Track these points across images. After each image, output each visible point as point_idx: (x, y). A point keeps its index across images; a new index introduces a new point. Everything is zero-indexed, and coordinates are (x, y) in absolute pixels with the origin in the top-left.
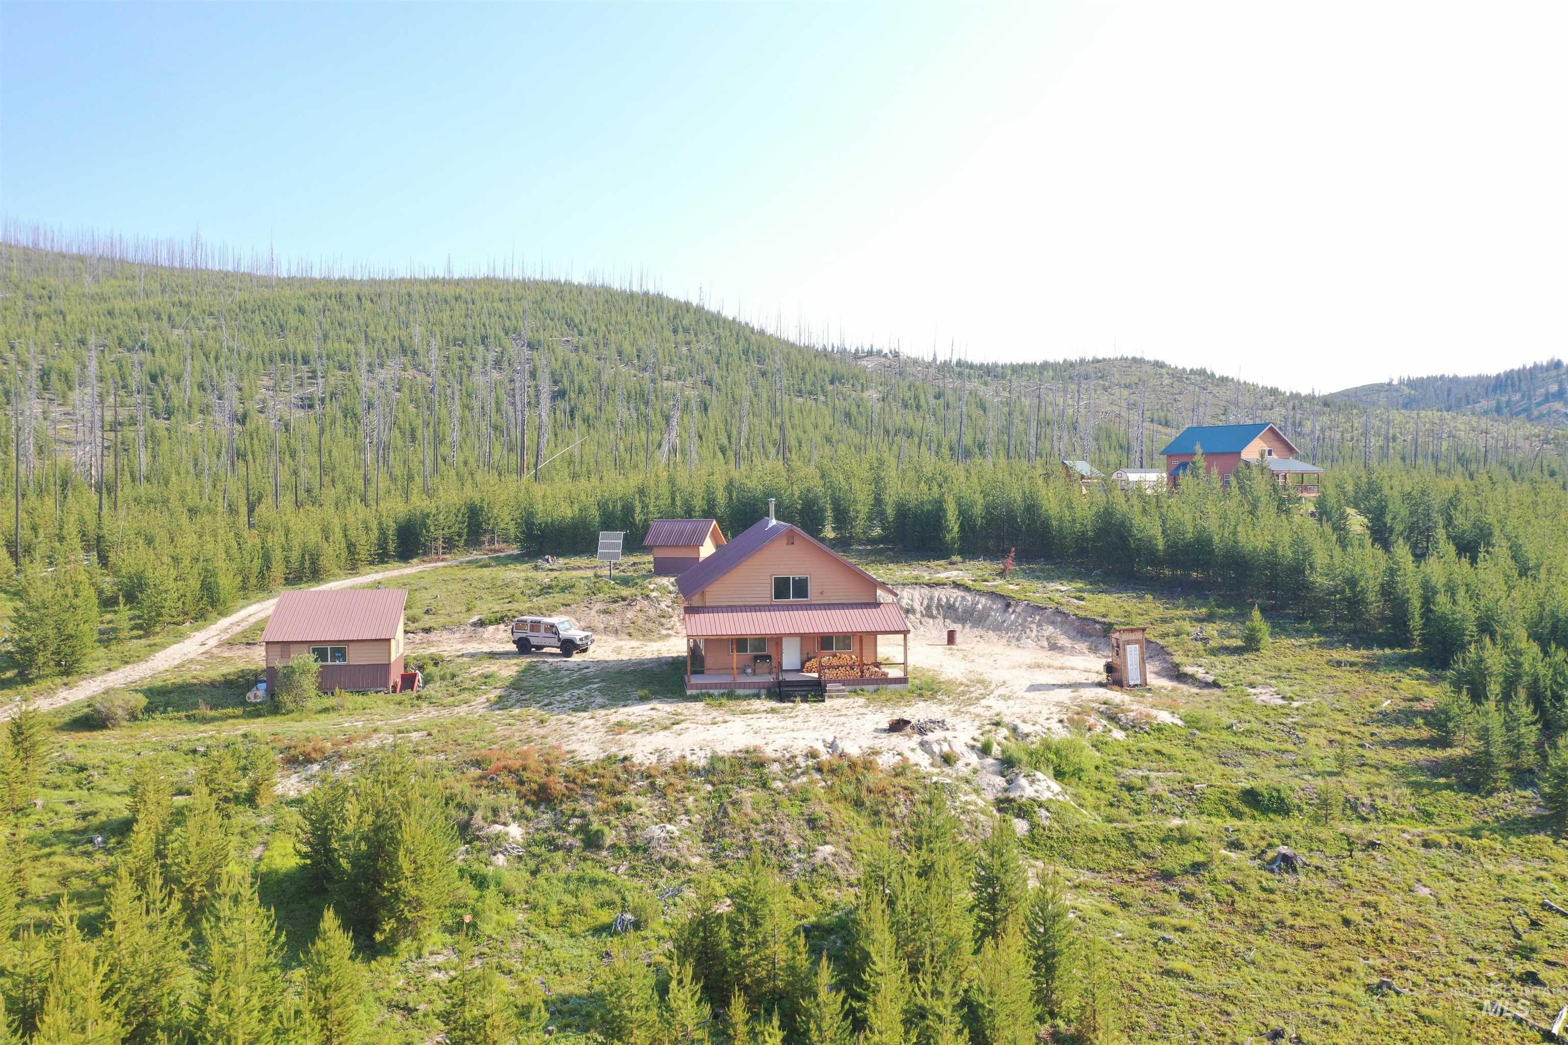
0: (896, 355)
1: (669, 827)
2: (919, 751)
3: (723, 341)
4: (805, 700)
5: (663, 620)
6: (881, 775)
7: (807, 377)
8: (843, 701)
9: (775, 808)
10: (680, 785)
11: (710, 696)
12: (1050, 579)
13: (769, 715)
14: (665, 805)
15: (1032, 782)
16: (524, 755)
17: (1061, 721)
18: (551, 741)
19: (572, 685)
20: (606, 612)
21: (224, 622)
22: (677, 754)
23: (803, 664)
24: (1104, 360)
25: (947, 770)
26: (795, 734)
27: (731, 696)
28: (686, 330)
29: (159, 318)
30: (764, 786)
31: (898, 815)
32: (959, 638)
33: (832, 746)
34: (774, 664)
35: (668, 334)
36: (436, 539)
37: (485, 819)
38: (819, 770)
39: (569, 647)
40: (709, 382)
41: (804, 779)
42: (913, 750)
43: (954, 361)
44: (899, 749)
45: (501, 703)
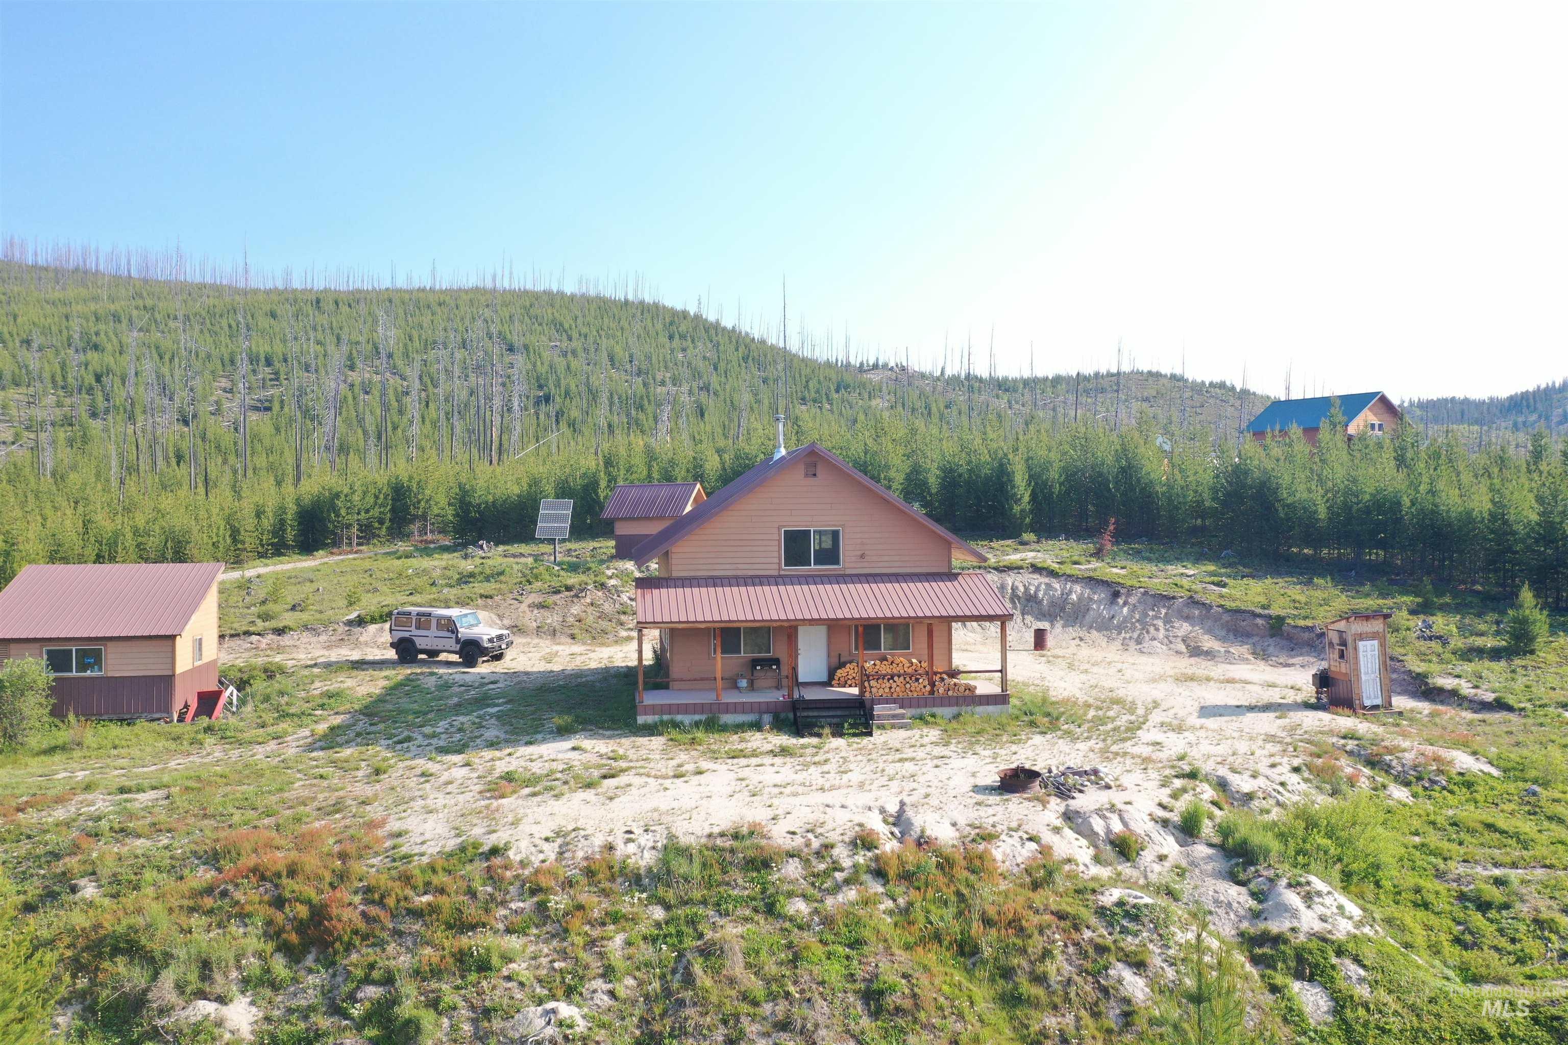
0: (902, 368)
1: (566, 1010)
2: (1068, 833)
3: (721, 348)
4: (838, 733)
5: (623, 617)
6: (1003, 886)
7: (811, 385)
8: (902, 734)
9: (795, 961)
10: (597, 907)
11: (676, 725)
12: (1168, 562)
13: (778, 760)
14: (564, 954)
15: (1308, 898)
16: (304, 842)
17: (1296, 770)
18: (374, 812)
19: (458, 709)
20: (542, 606)
22: (598, 841)
23: (831, 674)
24: (1119, 373)
25: (1126, 869)
26: (828, 798)
27: (712, 725)
28: (683, 337)
29: (118, 321)
30: (770, 910)
31: (1053, 978)
32: (1050, 641)
33: (899, 820)
34: (785, 670)
35: (663, 340)
36: (349, 526)
37: (180, 987)
38: (880, 874)
39: (471, 652)
40: (706, 388)
41: (851, 894)
42: (1057, 830)
43: (963, 376)
44: (1032, 829)
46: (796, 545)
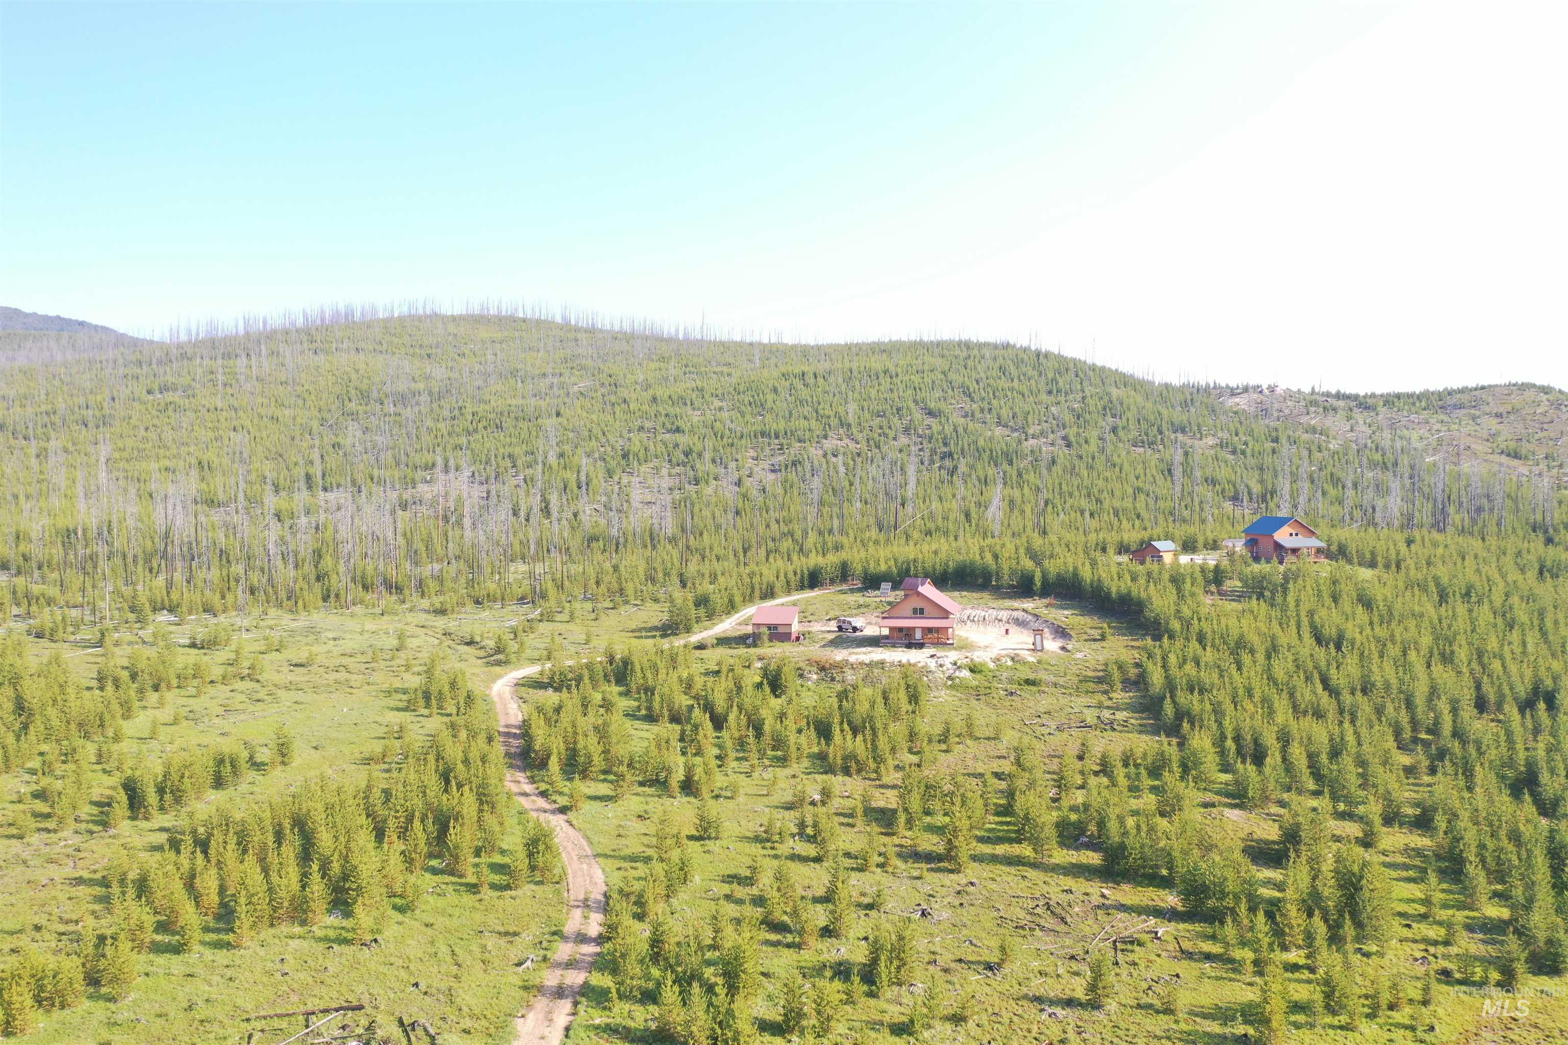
0: (1274, 389)
4: (913, 648)
6: (917, 668)
8: (928, 649)
10: (860, 667)
11: (887, 645)
13: (900, 652)
15: (962, 672)
16: (823, 659)
18: (832, 656)
19: (848, 642)
21: (737, 616)
22: (863, 660)
23: (920, 637)
25: (939, 668)
27: (891, 646)
29: (685, 404)
33: (910, 660)
34: (911, 637)
36: (826, 579)
37: (807, 673)
38: (900, 666)
39: (855, 629)
42: (932, 663)
44: (928, 662)
45: (824, 646)
46: (915, 611)
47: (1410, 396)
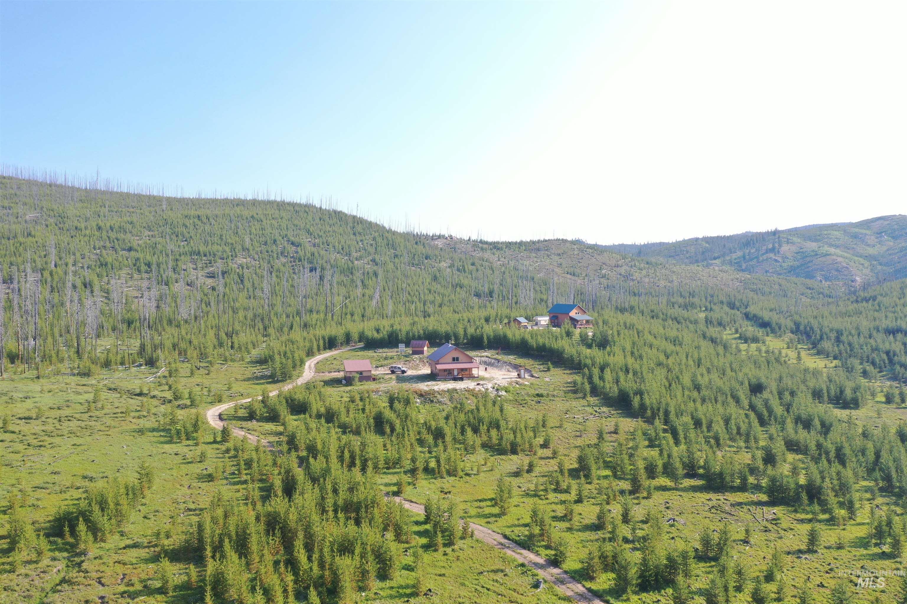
0: (451, 237)
2: (482, 388)
4: (460, 380)
6: (476, 392)
8: (467, 381)
9: (460, 396)
10: (444, 393)
11: (441, 380)
12: (509, 355)
13: (454, 383)
14: (442, 396)
15: (501, 392)
16: (414, 390)
17: (507, 384)
19: (411, 379)
20: (406, 363)
21: (307, 367)
22: (442, 389)
23: (458, 374)
24: (549, 240)
25: (487, 391)
26: (460, 386)
27: (444, 380)
33: (467, 387)
34: (453, 374)
35: (352, 236)
36: (338, 343)
39: (404, 372)
41: (464, 392)
44: (479, 388)
45: (398, 382)
46: (454, 359)
47: (516, 243)
